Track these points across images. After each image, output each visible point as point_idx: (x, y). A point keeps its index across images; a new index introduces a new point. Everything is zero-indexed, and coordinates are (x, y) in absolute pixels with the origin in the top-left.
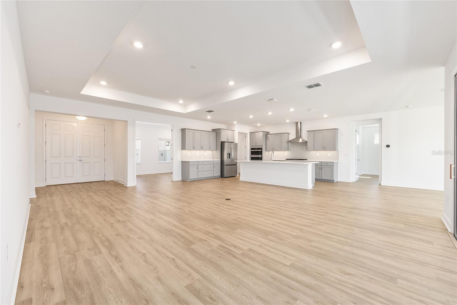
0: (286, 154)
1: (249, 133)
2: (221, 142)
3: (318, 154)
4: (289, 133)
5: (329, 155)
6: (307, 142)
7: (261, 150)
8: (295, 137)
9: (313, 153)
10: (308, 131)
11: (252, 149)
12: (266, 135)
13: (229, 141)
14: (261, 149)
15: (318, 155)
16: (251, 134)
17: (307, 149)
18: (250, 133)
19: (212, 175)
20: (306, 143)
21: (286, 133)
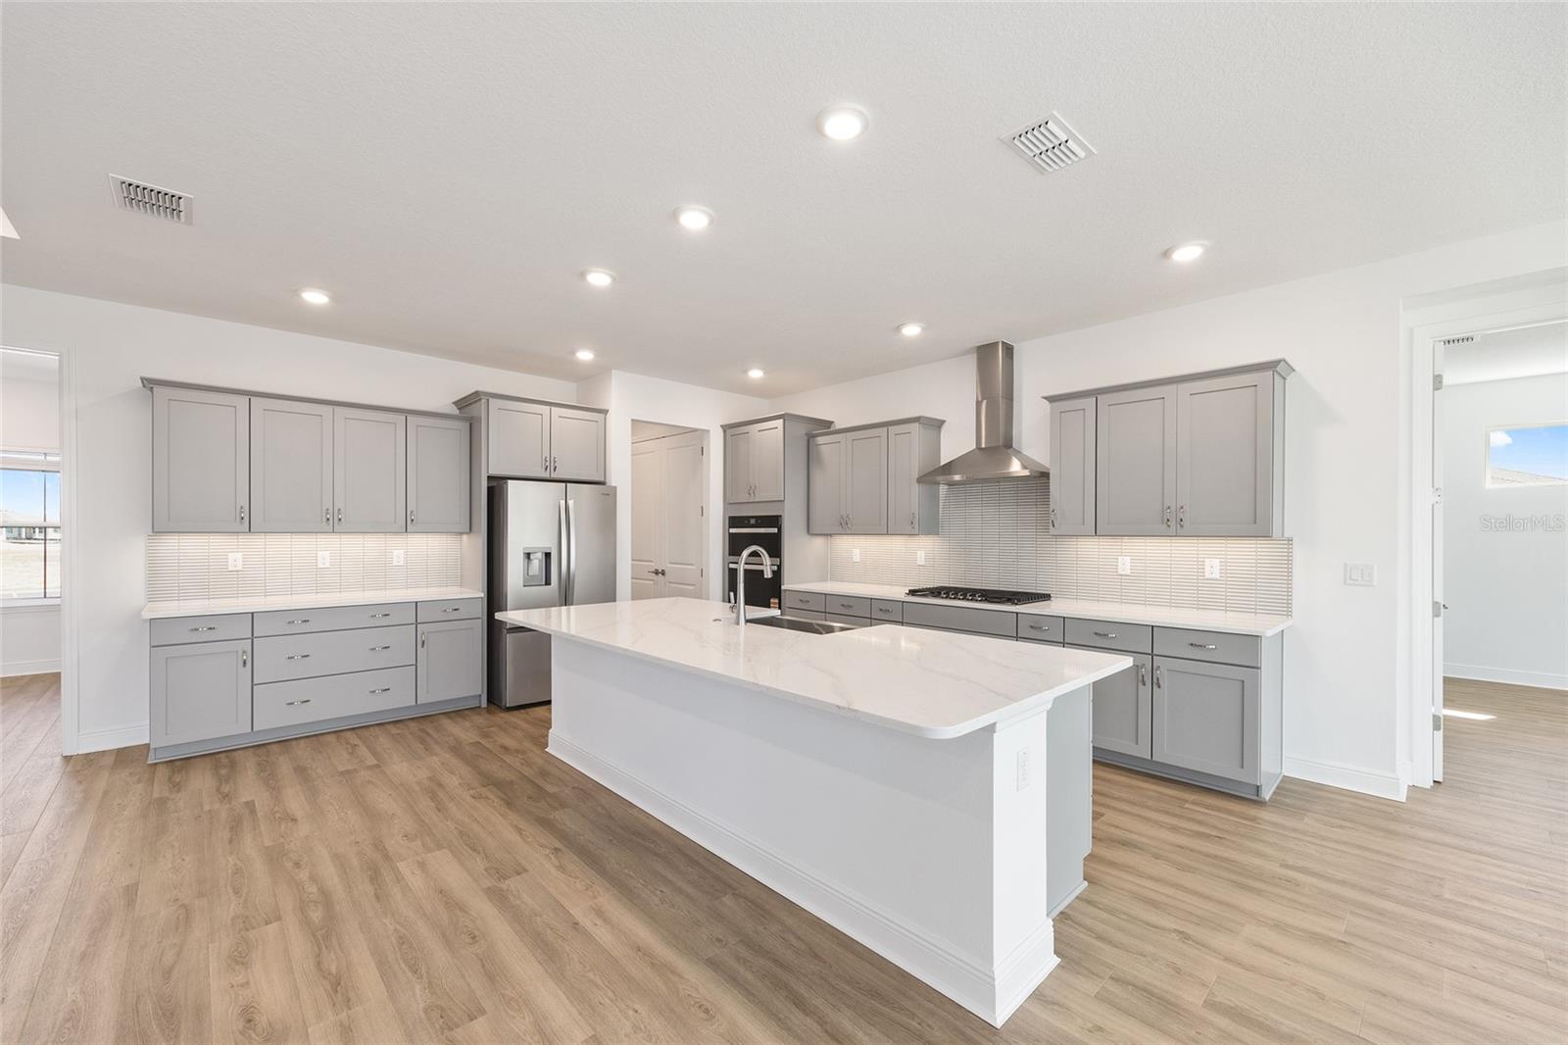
0: (921, 557)
1: (721, 430)
2: (490, 478)
3: (1128, 559)
4: (939, 424)
5: (1213, 568)
6: (1045, 475)
7: (775, 530)
8: (974, 447)
9: (1091, 551)
10: (1051, 399)
11: (734, 521)
12: (810, 438)
13: (554, 476)
14: (775, 521)
15: (1125, 565)
16: (728, 436)
17: (1046, 523)
18: (726, 428)
19: (400, 698)
20: (1041, 478)
21: (916, 420)
